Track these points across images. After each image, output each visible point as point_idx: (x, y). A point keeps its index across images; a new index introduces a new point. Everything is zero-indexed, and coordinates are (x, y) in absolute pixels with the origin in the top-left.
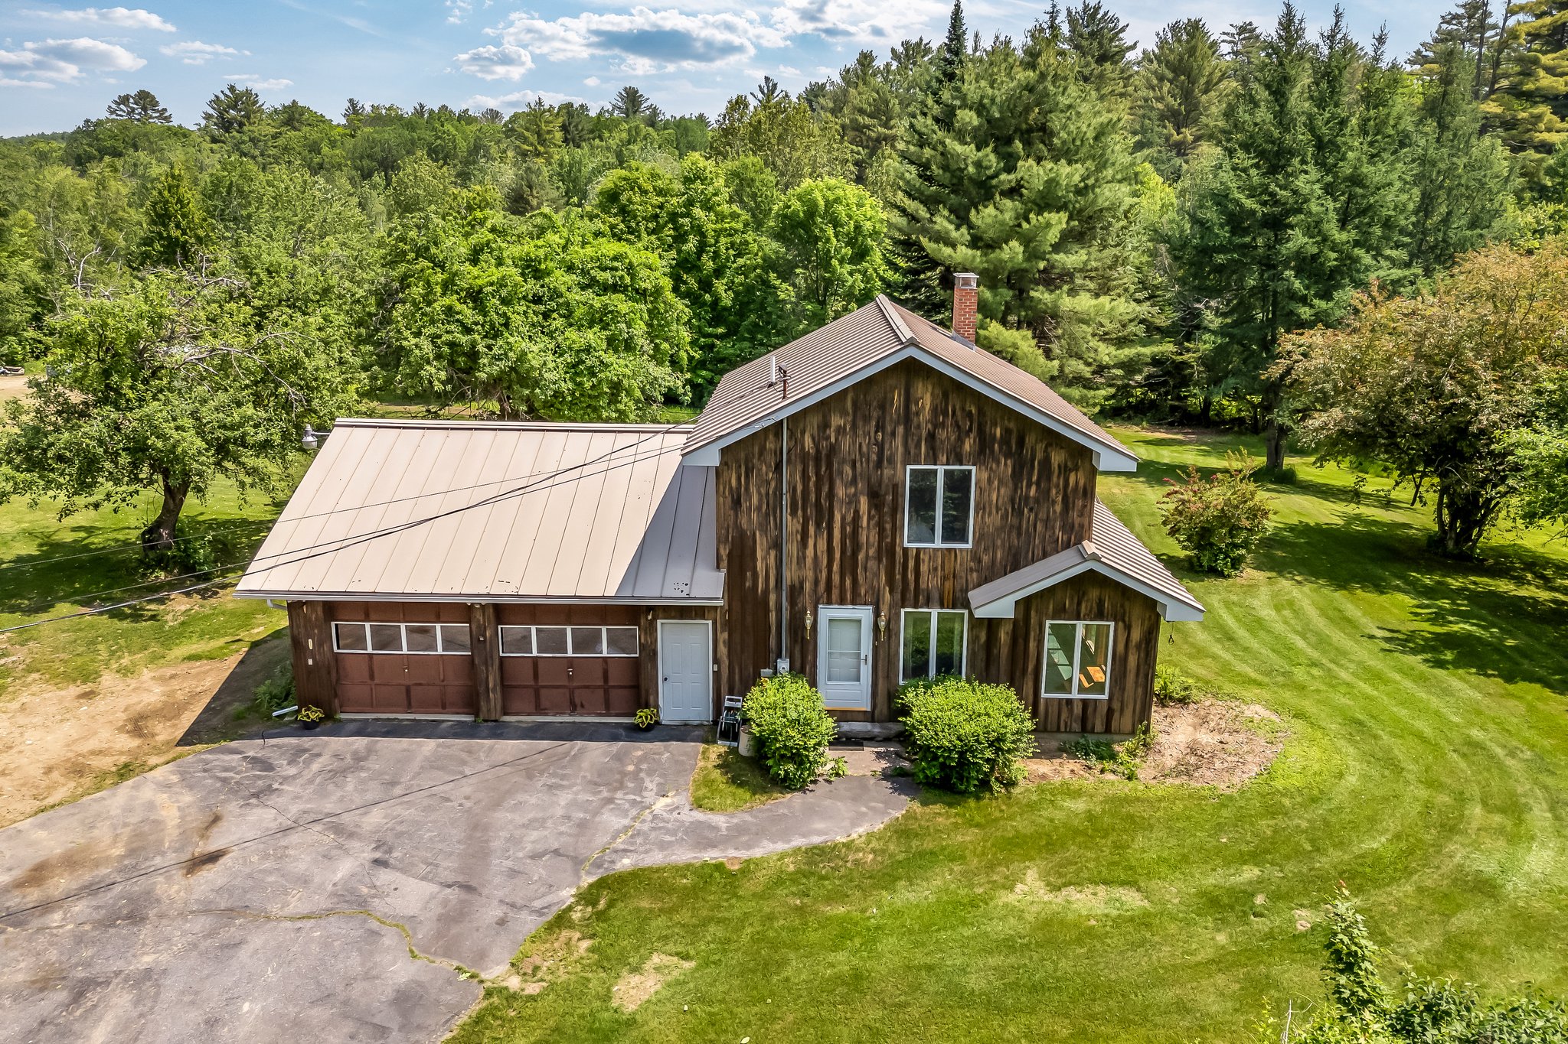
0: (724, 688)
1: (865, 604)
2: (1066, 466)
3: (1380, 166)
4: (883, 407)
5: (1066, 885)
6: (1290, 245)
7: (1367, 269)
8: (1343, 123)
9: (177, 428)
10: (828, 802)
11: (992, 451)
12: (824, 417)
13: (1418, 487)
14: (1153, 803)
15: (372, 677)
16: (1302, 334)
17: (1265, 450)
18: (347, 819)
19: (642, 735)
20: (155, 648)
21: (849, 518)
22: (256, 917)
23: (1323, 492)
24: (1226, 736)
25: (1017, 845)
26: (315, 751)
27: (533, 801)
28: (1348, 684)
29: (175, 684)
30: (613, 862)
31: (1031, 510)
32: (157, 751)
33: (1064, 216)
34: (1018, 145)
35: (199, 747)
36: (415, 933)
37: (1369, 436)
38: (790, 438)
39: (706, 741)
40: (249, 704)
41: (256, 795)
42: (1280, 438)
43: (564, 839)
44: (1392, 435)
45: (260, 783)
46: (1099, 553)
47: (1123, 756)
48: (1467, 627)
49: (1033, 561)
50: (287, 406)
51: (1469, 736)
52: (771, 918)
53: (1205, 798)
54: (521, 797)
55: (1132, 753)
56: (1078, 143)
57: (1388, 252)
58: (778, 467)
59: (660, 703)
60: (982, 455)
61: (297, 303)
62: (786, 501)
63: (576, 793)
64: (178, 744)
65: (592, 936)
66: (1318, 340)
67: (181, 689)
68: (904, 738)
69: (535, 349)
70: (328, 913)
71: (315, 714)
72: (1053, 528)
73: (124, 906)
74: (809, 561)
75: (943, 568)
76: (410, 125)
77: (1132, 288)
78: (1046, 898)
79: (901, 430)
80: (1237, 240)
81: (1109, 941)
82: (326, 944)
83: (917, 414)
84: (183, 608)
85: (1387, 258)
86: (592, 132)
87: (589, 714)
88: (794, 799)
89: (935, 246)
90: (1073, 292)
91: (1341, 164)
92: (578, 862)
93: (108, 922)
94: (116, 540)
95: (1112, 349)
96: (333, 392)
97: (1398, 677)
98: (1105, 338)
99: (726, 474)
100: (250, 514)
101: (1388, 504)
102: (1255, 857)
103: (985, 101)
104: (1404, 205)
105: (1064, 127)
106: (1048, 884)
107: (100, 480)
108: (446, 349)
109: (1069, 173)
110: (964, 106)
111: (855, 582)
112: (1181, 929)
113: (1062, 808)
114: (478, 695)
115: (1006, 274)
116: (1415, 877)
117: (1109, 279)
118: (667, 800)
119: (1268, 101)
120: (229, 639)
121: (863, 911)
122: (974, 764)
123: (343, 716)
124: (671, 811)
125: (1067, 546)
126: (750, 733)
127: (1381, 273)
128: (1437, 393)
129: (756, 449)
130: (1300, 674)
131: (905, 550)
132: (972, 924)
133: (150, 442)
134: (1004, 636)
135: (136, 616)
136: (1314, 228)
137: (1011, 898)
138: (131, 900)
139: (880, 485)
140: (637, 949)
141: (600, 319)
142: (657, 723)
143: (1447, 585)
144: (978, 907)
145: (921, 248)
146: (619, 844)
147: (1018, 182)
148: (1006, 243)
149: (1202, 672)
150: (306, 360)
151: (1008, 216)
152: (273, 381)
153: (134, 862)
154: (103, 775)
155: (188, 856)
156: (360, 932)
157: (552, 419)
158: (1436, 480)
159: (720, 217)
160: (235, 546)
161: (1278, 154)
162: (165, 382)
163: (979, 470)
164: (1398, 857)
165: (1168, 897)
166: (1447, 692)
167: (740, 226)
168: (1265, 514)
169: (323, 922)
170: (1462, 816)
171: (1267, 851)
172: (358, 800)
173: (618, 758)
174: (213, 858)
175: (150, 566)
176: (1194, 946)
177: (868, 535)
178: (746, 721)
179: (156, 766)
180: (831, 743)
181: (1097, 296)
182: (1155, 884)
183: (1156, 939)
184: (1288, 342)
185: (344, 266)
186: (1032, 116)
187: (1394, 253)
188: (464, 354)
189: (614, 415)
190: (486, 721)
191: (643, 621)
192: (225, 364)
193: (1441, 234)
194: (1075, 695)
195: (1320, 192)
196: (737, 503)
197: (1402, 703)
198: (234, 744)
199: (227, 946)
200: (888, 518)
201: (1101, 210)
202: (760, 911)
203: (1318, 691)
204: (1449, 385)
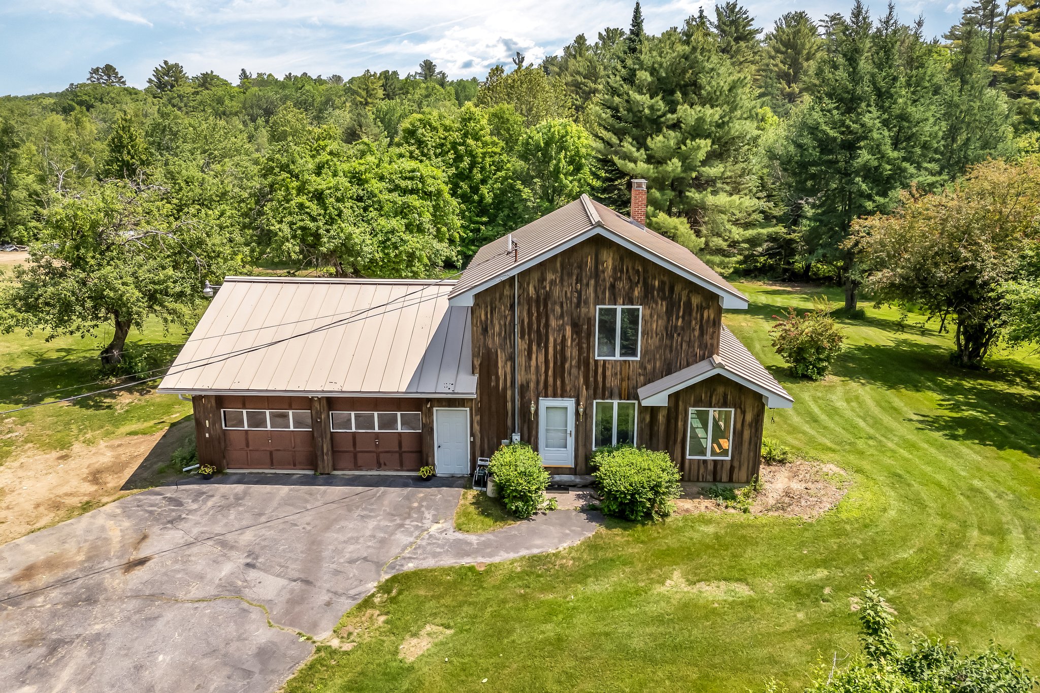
0: (478, 452)
1: (570, 397)
2: (702, 306)
3: (920, 107)
4: (580, 267)
5: (699, 581)
6: (859, 160)
7: (912, 176)
8: (895, 79)
9: (123, 284)
10: (544, 527)
11: (653, 296)
12: (542, 274)
13: (943, 320)
14: (759, 528)
15: (247, 445)
16: (866, 219)
17: (844, 298)
18: (229, 537)
19: (424, 484)
20: (108, 427)
21: (559, 341)
22: (169, 600)
23: (882, 325)
24: (810, 485)
25: (668, 555)
26: (210, 494)
27: (351, 526)
28: (892, 451)
29: (121, 450)
30: (402, 565)
31: (679, 335)
32: (108, 493)
33: (709, 141)
34: (678, 95)
35: (135, 491)
36: (272, 611)
37: (910, 287)
38: (520, 288)
39: (465, 487)
40: (167, 463)
41: (171, 522)
42: (854, 289)
43: (370, 551)
44: (925, 286)
45: (174, 514)
46: (723, 363)
47: (741, 498)
48: (974, 413)
49: (680, 369)
50: (195, 269)
51: (971, 484)
52: (504, 601)
53: (793, 525)
54: (343, 523)
55: (746, 495)
56: (718, 93)
57: (925, 165)
58: (512, 307)
59: (436, 462)
60: (646, 298)
61: (204, 202)
62: (517, 329)
63: (379, 521)
64: (121, 489)
65: (387, 613)
66: (877, 223)
67: (125, 453)
68: (596, 485)
69: (358, 231)
70: (216, 598)
71: (209, 470)
72: (694, 347)
73: (83, 593)
74: (533, 369)
75: (621, 374)
76: (282, 85)
77: (755, 190)
78: (686, 589)
79: (592, 282)
80: (826, 158)
81: (726, 617)
82: (213, 618)
83: (603, 272)
84: (127, 401)
85: (926, 169)
86: (401, 89)
87: (389, 470)
88: (522, 525)
89: (623, 162)
90: (715, 193)
91: (894, 106)
92: (379, 565)
93: (73, 603)
94: (85, 357)
95: (741, 230)
96: (226, 260)
97: (926, 446)
98: (736, 223)
99: (477, 311)
100: (172, 340)
101: (924, 332)
102: (825, 563)
103: (656, 65)
104: (936, 133)
105: (709, 83)
106: (688, 580)
107: (74, 317)
108: (299, 232)
109: (712, 114)
110: (642, 68)
111: (563, 382)
112: (774, 609)
113: (698, 531)
114: (316, 457)
115: (670, 180)
116: (931, 577)
117: (739, 184)
118: (439, 526)
119: (845, 66)
120: (157, 421)
121: (565, 597)
122: (641, 502)
123: (228, 471)
124: (441, 532)
125: (703, 358)
126: (494, 481)
127: (921, 179)
128: (956, 258)
129: (498, 295)
130: (861, 444)
131: (596, 362)
132: (636, 606)
133: (105, 293)
134: (661, 418)
135: (98, 406)
136: (876, 149)
137: (662, 589)
138: (88, 589)
139: (579, 319)
140: (416, 621)
141: (402, 211)
142: (434, 475)
143: (962, 385)
144: (641, 595)
145: (614, 164)
146: (406, 553)
147: (678, 119)
148: (670, 160)
149: (795, 443)
150: (208, 239)
151: (672, 143)
152: (186, 253)
153: (90, 565)
154: (72, 509)
155: (126, 561)
156: (236, 610)
157: (369, 277)
158: (955, 316)
159: (485, 144)
160: (162, 361)
161: (853, 100)
162: (115, 253)
163: (644, 309)
164: (921, 564)
165: (766, 589)
166: (958, 455)
167: (498, 150)
168: (840, 338)
169: (212, 604)
170: (965, 536)
171: (833, 559)
172: (237, 526)
173: (408, 498)
174: (142, 562)
175: (106, 374)
176: (782, 621)
177: (571, 352)
178: (491, 474)
179: (107, 503)
180: (547, 489)
181: (731, 195)
182: (757, 581)
183: (758, 616)
184: (856, 224)
185: (236, 177)
186: (688, 75)
187: (929, 166)
188: (312, 235)
189: (410, 274)
190: (322, 474)
191: (424, 409)
192: (154, 243)
193: (963, 153)
194: (709, 457)
195: (879, 125)
196: (485, 330)
197: (928, 463)
198: (157, 489)
199: (150, 619)
200: (584, 341)
201: (733, 138)
202: (497, 597)
203: (872, 455)
204: (964, 253)
